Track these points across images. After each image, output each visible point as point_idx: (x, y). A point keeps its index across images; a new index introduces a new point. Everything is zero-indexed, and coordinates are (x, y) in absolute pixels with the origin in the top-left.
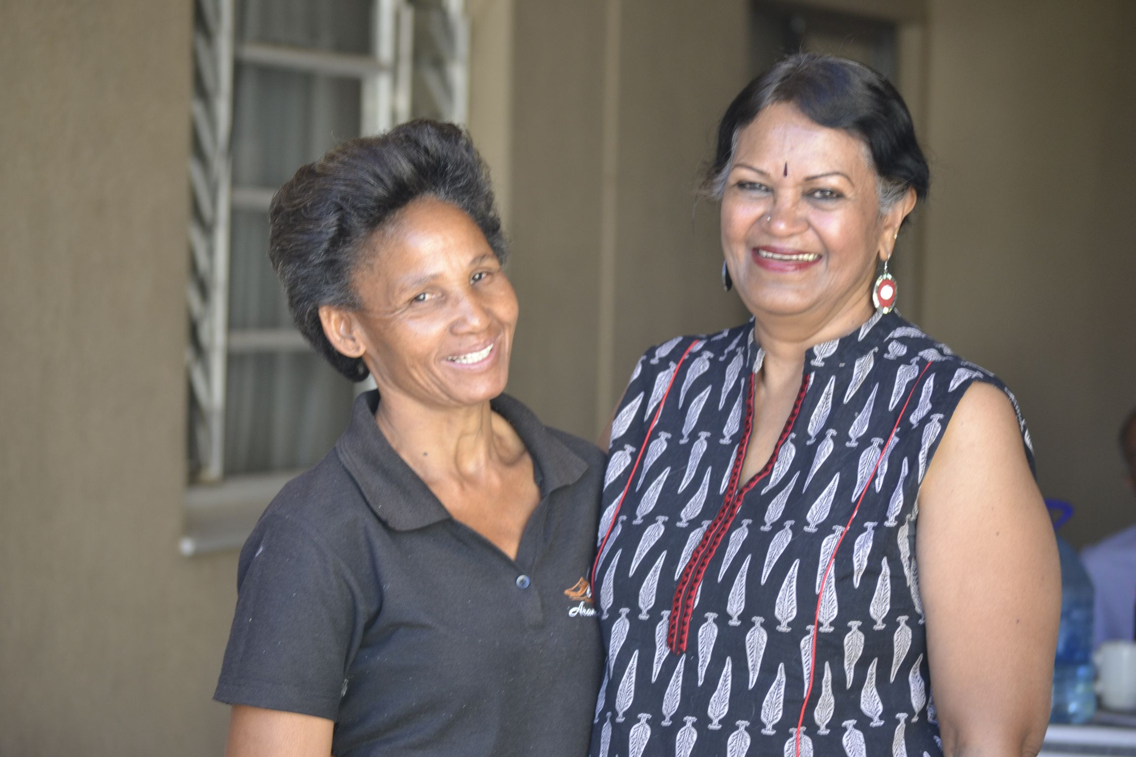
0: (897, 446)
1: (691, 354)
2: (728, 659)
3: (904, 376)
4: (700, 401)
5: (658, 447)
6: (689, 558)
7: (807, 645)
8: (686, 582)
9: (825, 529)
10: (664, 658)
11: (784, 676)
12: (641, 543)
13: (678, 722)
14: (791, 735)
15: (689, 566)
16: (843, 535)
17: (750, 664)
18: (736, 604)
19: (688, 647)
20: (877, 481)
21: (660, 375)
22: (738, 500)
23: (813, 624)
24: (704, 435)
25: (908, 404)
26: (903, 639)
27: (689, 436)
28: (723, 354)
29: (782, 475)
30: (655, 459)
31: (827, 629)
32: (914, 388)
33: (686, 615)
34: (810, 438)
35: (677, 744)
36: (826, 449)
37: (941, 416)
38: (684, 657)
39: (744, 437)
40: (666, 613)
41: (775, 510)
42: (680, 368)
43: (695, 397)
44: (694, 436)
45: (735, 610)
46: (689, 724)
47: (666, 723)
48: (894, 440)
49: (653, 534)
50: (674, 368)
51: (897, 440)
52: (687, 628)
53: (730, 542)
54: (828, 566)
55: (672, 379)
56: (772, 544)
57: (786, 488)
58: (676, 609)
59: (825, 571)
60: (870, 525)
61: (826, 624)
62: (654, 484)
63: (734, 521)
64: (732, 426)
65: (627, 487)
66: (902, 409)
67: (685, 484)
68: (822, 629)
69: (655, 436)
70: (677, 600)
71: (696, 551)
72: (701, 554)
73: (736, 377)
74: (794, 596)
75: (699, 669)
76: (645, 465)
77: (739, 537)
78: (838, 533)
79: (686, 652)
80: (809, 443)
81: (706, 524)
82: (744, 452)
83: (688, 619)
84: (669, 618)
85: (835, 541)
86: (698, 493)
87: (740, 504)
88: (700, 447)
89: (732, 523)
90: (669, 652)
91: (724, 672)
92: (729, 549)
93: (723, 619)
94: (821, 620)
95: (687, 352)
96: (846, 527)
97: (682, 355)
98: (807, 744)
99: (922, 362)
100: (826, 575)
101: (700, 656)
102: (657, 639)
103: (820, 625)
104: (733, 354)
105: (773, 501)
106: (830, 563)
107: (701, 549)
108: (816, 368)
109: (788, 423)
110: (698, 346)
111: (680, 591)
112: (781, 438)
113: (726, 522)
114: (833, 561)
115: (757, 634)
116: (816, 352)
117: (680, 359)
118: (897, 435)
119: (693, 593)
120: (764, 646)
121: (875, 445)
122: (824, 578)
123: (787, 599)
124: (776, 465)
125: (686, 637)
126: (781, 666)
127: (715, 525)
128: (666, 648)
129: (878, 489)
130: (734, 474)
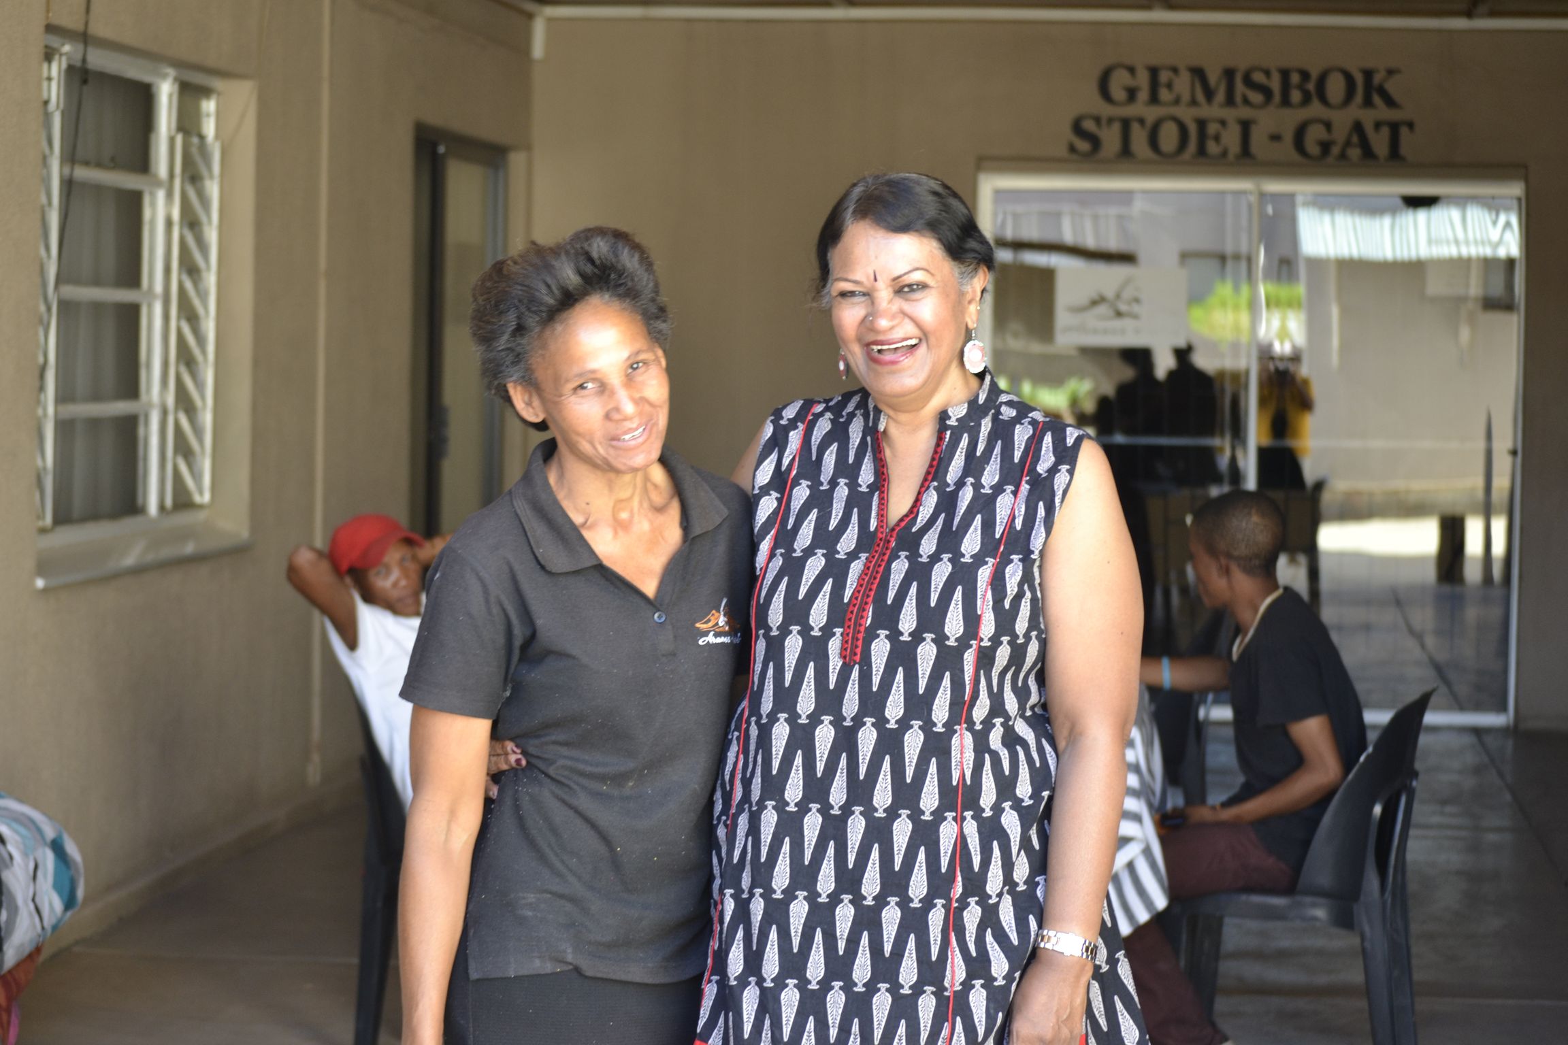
0: (1030, 491)
1: (814, 414)
2: (900, 669)
3: (1022, 434)
4: (831, 453)
5: (801, 493)
6: (855, 584)
7: (969, 658)
8: (856, 604)
9: (979, 560)
10: (838, 668)
11: (949, 682)
12: (806, 572)
13: (858, 722)
14: (956, 732)
15: (856, 591)
16: (995, 566)
17: (920, 673)
18: (908, 621)
19: (861, 660)
20: (1017, 521)
21: (791, 433)
22: (891, 536)
23: (976, 640)
24: (842, 481)
25: (1032, 458)
26: (1033, 650)
27: (829, 483)
28: (842, 417)
29: (928, 517)
30: (802, 502)
31: (986, 643)
32: (1034, 445)
33: (859, 632)
34: (948, 485)
35: (860, 741)
36: (967, 495)
37: (1068, 467)
38: (857, 667)
39: (883, 486)
40: (838, 631)
41: (928, 545)
42: (807, 426)
43: (827, 450)
44: (833, 483)
45: (906, 628)
46: (869, 724)
47: (848, 723)
48: (1025, 488)
49: (815, 566)
50: (802, 428)
51: (1028, 487)
52: (860, 643)
53: (892, 571)
54: (986, 592)
55: (802, 436)
56: (933, 573)
57: (935, 527)
58: (849, 627)
59: (984, 596)
60: (1015, 557)
61: (986, 639)
62: (806, 523)
63: (891, 553)
64: (866, 476)
65: (777, 525)
66: (1027, 460)
67: (833, 524)
68: (982, 644)
69: (796, 483)
70: (850, 620)
71: (861, 578)
72: (866, 580)
73: (860, 435)
74: (961, 617)
75: (874, 677)
76: (792, 508)
77: (900, 568)
78: (990, 564)
79: (858, 663)
80: (948, 490)
81: (864, 556)
82: (886, 498)
83: (861, 636)
84: (842, 635)
85: (989, 571)
86: (848, 531)
87: (893, 539)
88: (842, 492)
89: (889, 557)
90: (841, 663)
91: (896, 680)
92: (892, 577)
93: (894, 635)
94: (982, 636)
95: (810, 414)
96: (995, 559)
97: (806, 417)
98: (968, 739)
99: (1034, 423)
100: (984, 599)
101: (874, 666)
102: (830, 652)
103: (982, 640)
104: (852, 416)
105: (925, 537)
106: (986, 589)
107: (864, 577)
108: (951, 427)
109: (928, 473)
110: (819, 408)
111: (852, 612)
112: (922, 486)
113: (884, 554)
114: (990, 587)
115: (927, 647)
116: (950, 414)
117: (805, 420)
118: (1027, 482)
119: (864, 614)
120: (933, 658)
121: (1008, 491)
122: (983, 602)
123: (955, 619)
124: (921, 508)
125: (859, 650)
126: (948, 674)
127: (873, 557)
128: (839, 660)
129: (1019, 527)
130: (882, 516)
